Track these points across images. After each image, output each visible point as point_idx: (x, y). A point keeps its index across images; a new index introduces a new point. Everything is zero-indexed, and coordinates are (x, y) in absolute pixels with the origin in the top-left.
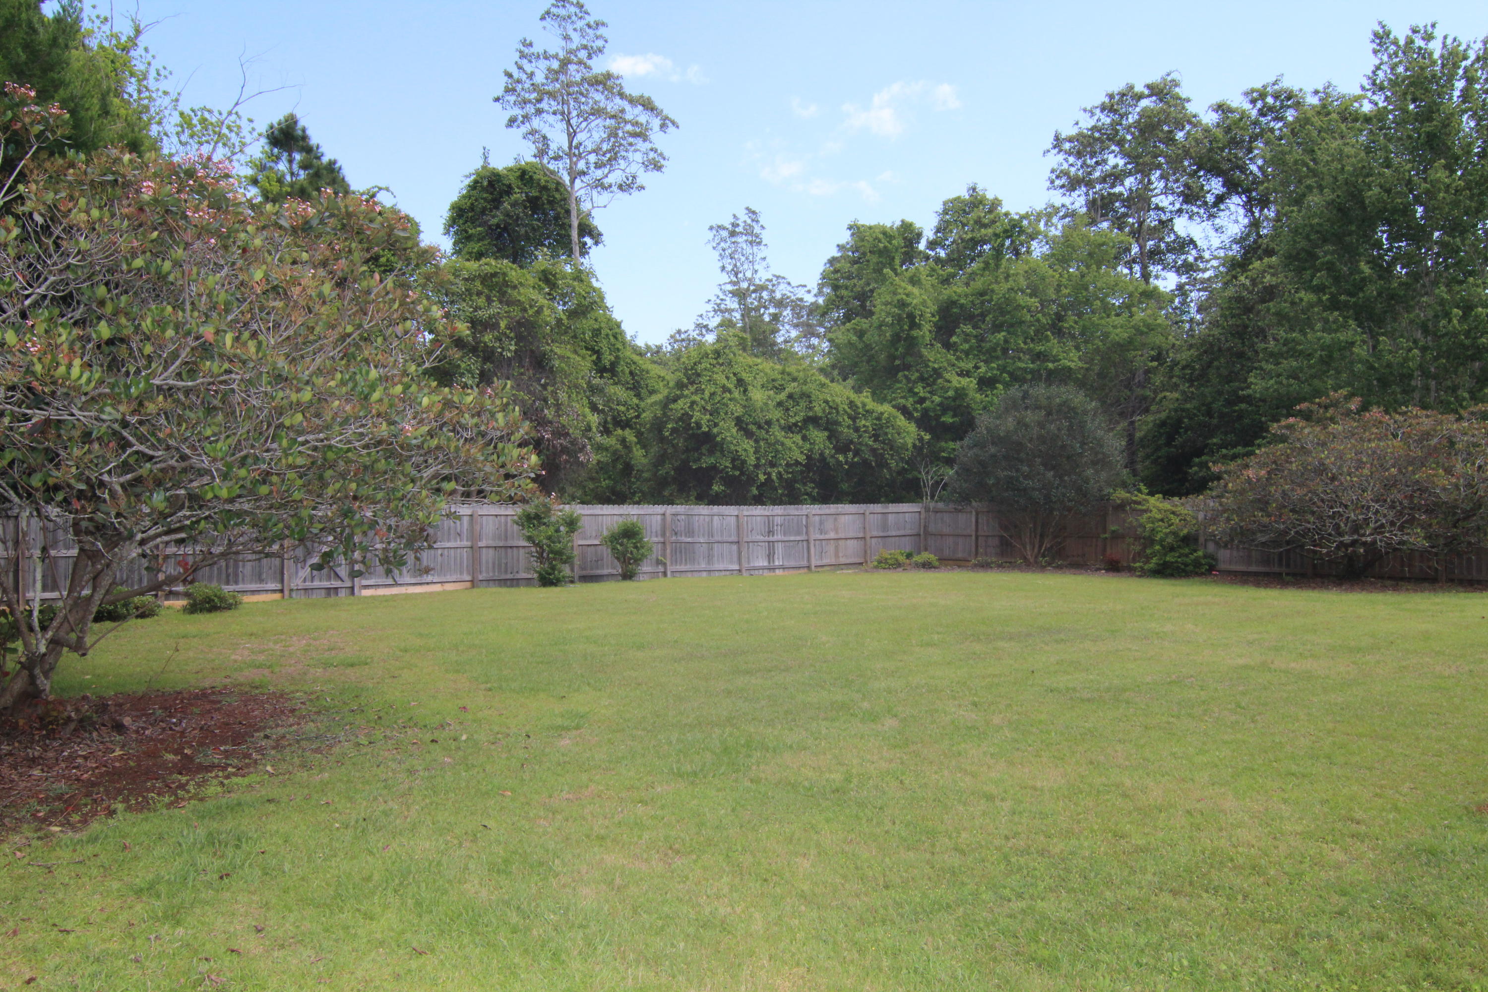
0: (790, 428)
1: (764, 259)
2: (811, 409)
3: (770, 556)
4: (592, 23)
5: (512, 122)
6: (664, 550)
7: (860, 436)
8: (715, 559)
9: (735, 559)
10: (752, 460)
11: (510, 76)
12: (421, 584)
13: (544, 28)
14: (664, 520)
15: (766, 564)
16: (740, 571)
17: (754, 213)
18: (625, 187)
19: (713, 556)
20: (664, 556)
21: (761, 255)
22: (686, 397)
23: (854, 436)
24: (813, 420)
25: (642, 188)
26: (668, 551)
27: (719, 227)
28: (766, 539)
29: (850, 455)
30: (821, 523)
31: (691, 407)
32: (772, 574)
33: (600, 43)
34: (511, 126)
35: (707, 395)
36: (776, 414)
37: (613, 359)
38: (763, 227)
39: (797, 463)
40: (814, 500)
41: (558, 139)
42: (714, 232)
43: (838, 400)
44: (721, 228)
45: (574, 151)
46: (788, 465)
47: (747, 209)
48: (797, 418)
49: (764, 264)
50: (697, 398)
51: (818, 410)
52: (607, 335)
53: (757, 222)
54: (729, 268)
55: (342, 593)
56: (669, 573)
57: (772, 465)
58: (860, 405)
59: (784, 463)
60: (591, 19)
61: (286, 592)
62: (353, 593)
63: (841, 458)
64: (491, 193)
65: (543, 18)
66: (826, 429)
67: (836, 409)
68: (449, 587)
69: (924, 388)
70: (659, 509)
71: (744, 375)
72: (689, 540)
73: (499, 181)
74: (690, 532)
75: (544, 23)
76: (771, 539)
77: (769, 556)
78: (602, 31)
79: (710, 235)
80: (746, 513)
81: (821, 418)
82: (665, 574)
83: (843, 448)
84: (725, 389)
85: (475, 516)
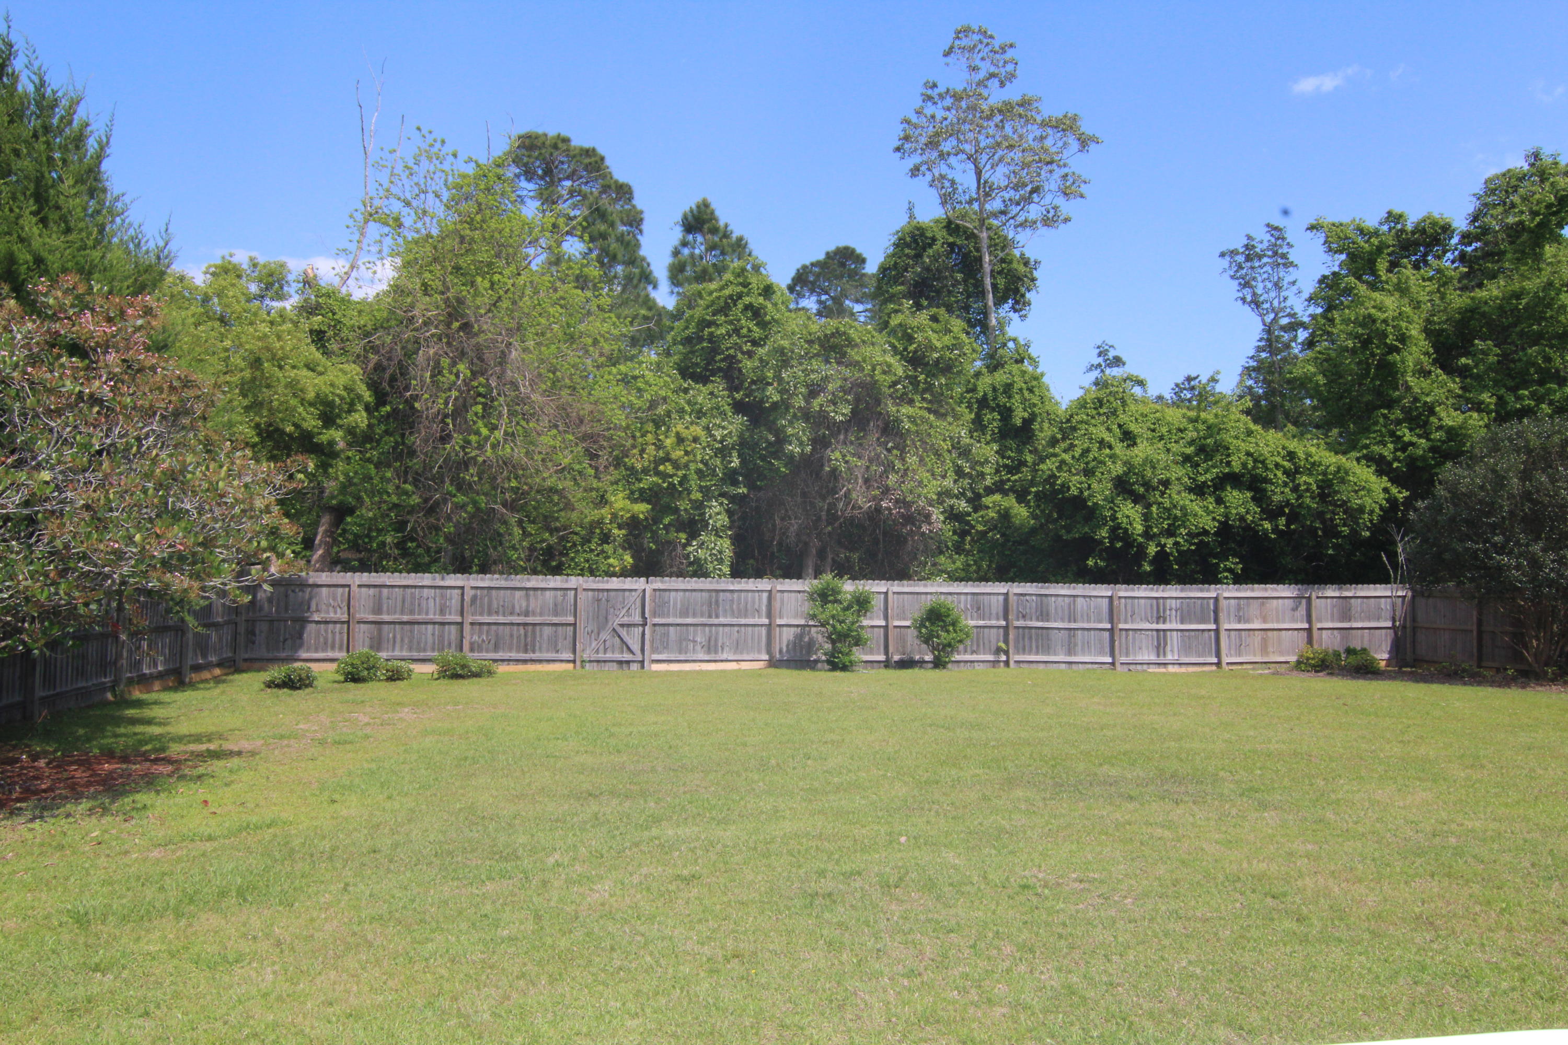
0: (1199, 490)
1: (1294, 283)
2: (1228, 464)
3: (1160, 648)
4: (997, 48)
5: (915, 171)
6: (1006, 635)
7: (1300, 497)
8: (1079, 647)
9: (1107, 650)
10: (1139, 528)
11: (908, 122)
12: (715, 661)
13: (947, 65)
14: (1006, 600)
15: (1153, 658)
16: (1113, 664)
17: (1276, 229)
18: (1049, 221)
19: (1076, 645)
20: (1006, 641)
21: (1289, 278)
22: (1055, 455)
23: (1292, 498)
24: (1233, 480)
25: (1067, 220)
26: (1011, 637)
27: (1232, 252)
28: (1155, 626)
29: (1282, 521)
30: (1239, 608)
31: (1059, 468)
32: (1162, 670)
33: (1010, 68)
34: (916, 176)
35: (1078, 452)
36: (1178, 472)
37: (1026, 415)
38: (1290, 246)
39: (1205, 532)
40: (1239, 579)
41: (966, 180)
42: (1228, 258)
43: (1266, 451)
44: (1233, 253)
45: (986, 190)
46: (1189, 534)
47: (1268, 225)
48: (1208, 476)
49: (1294, 289)
50: (1067, 457)
51: (1236, 466)
52: (1021, 390)
53: (1283, 239)
54: (1249, 298)
55: (635, 667)
56: (1012, 663)
57: (1170, 533)
58: (1303, 456)
59: (1183, 531)
60: (996, 44)
61: (578, 663)
62: (643, 667)
63: (1267, 525)
64: (915, 249)
65: (947, 54)
66: (1249, 489)
67: (1263, 462)
68: (745, 666)
69: (1411, 430)
70: (1001, 588)
71: (1133, 427)
72: (1040, 624)
73: (922, 235)
74: (1043, 615)
75: (948, 60)
76: (1161, 626)
77: (1158, 647)
78: (1010, 54)
79: (1225, 262)
80: (1122, 594)
81: (1243, 475)
82: (1007, 663)
83: (1272, 514)
84: (1102, 443)
85: (774, 592)
